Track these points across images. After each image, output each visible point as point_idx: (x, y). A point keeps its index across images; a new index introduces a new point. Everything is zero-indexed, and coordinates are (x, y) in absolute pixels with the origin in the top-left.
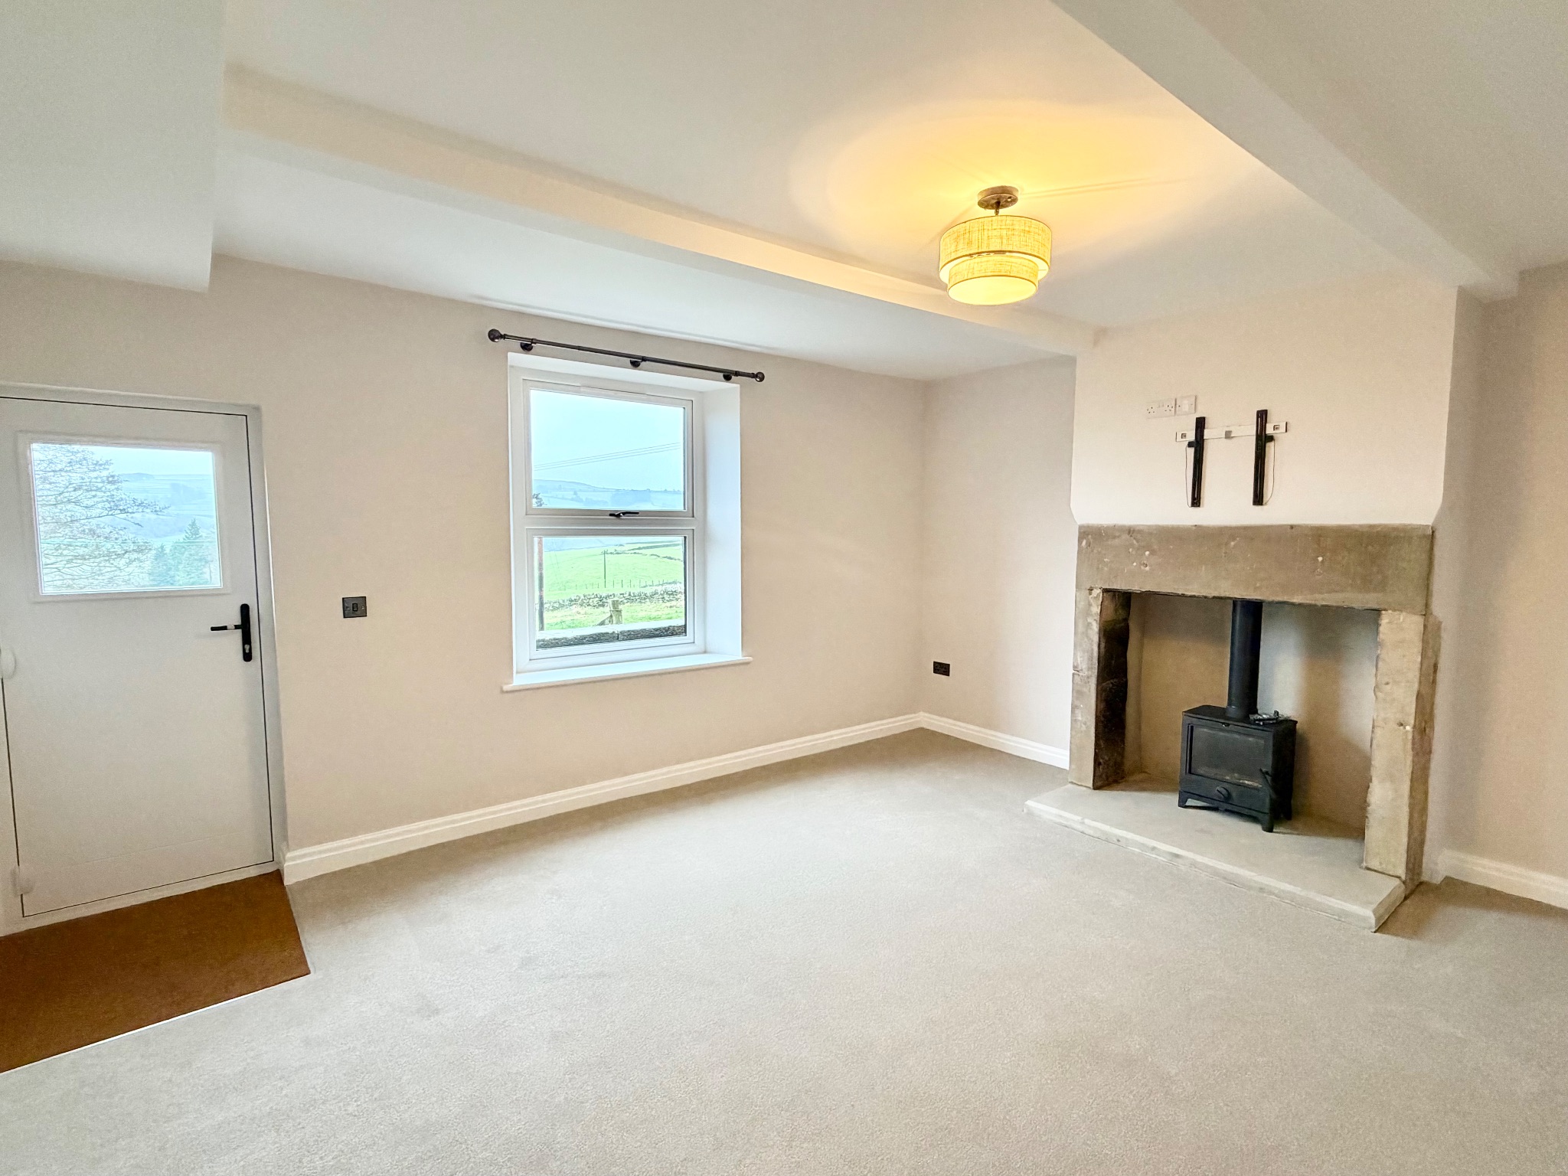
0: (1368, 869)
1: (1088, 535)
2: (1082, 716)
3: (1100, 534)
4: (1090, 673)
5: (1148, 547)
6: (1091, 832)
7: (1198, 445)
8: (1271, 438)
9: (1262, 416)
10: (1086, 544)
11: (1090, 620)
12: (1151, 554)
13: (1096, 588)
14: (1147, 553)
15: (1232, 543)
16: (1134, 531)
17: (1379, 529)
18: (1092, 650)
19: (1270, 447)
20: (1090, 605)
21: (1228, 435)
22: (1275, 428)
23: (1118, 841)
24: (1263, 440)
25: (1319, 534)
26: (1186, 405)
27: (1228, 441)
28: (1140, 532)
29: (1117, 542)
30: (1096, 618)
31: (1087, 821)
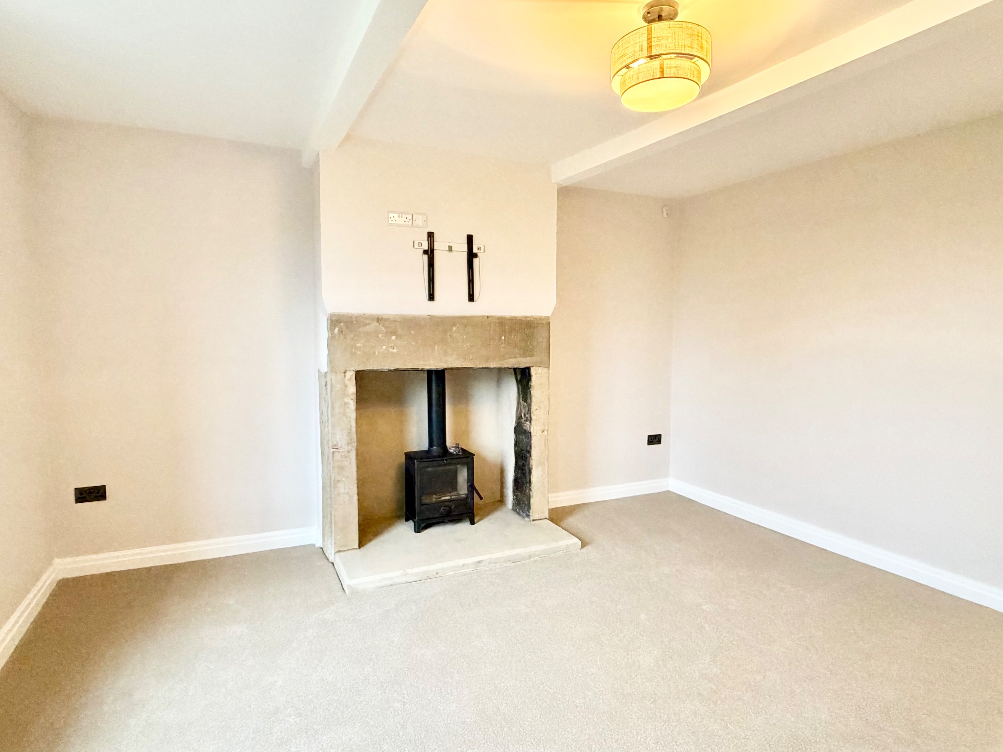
0: (534, 520)
1: (340, 322)
2: (344, 489)
3: (352, 322)
4: (350, 447)
5: (394, 333)
6: (415, 579)
7: (430, 253)
8: (476, 256)
9: (470, 239)
10: (339, 331)
11: (346, 400)
12: (396, 338)
13: (350, 371)
14: (394, 338)
15: (454, 328)
16: (382, 318)
17: (529, 319)
18: (351, 426)
19: (475, 260)
20: (346, 386)
21: (450, 249)
22: (479, 249)
23: (437, 573)
24: (472, 256)
25: (502, 322)
26: (419, 220)
27: (450, 253)
28: (386, 320)
29: (367, 328)
30: (352, 398)
31: (409, 571)
